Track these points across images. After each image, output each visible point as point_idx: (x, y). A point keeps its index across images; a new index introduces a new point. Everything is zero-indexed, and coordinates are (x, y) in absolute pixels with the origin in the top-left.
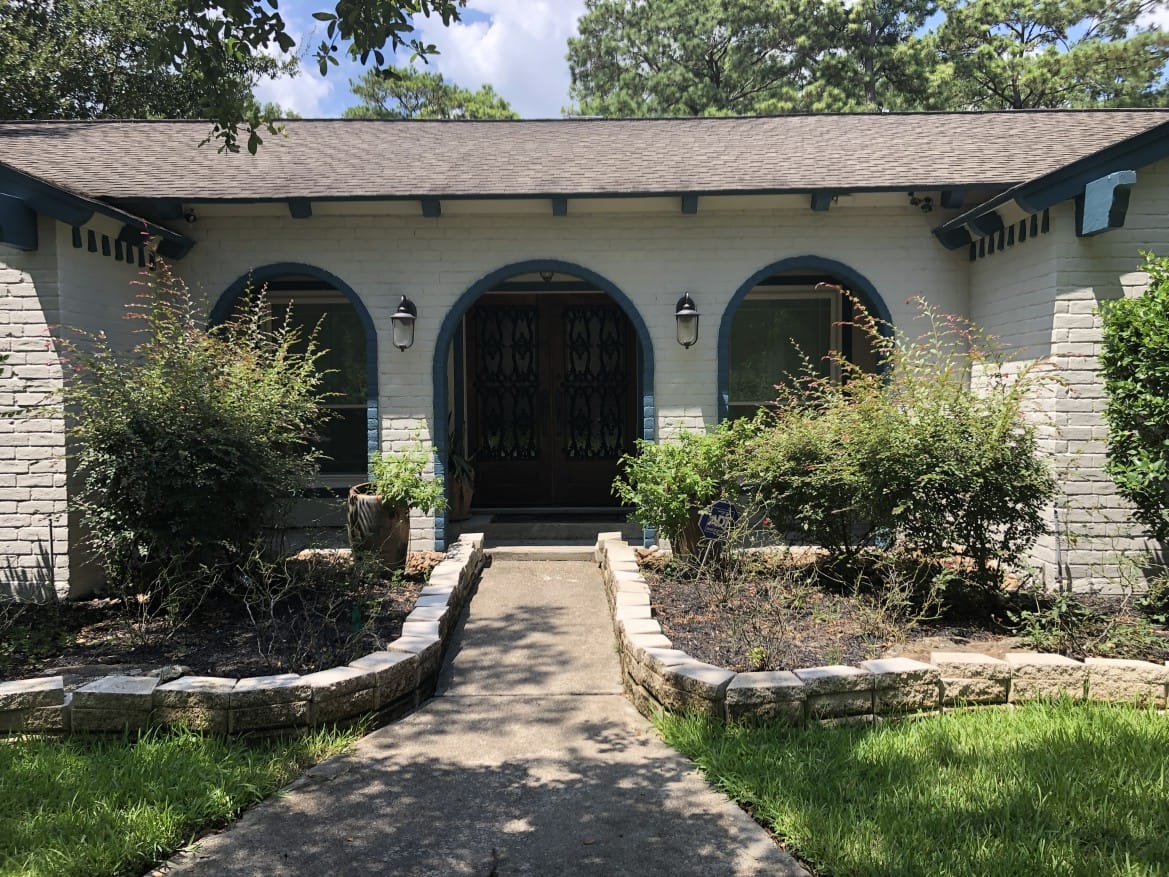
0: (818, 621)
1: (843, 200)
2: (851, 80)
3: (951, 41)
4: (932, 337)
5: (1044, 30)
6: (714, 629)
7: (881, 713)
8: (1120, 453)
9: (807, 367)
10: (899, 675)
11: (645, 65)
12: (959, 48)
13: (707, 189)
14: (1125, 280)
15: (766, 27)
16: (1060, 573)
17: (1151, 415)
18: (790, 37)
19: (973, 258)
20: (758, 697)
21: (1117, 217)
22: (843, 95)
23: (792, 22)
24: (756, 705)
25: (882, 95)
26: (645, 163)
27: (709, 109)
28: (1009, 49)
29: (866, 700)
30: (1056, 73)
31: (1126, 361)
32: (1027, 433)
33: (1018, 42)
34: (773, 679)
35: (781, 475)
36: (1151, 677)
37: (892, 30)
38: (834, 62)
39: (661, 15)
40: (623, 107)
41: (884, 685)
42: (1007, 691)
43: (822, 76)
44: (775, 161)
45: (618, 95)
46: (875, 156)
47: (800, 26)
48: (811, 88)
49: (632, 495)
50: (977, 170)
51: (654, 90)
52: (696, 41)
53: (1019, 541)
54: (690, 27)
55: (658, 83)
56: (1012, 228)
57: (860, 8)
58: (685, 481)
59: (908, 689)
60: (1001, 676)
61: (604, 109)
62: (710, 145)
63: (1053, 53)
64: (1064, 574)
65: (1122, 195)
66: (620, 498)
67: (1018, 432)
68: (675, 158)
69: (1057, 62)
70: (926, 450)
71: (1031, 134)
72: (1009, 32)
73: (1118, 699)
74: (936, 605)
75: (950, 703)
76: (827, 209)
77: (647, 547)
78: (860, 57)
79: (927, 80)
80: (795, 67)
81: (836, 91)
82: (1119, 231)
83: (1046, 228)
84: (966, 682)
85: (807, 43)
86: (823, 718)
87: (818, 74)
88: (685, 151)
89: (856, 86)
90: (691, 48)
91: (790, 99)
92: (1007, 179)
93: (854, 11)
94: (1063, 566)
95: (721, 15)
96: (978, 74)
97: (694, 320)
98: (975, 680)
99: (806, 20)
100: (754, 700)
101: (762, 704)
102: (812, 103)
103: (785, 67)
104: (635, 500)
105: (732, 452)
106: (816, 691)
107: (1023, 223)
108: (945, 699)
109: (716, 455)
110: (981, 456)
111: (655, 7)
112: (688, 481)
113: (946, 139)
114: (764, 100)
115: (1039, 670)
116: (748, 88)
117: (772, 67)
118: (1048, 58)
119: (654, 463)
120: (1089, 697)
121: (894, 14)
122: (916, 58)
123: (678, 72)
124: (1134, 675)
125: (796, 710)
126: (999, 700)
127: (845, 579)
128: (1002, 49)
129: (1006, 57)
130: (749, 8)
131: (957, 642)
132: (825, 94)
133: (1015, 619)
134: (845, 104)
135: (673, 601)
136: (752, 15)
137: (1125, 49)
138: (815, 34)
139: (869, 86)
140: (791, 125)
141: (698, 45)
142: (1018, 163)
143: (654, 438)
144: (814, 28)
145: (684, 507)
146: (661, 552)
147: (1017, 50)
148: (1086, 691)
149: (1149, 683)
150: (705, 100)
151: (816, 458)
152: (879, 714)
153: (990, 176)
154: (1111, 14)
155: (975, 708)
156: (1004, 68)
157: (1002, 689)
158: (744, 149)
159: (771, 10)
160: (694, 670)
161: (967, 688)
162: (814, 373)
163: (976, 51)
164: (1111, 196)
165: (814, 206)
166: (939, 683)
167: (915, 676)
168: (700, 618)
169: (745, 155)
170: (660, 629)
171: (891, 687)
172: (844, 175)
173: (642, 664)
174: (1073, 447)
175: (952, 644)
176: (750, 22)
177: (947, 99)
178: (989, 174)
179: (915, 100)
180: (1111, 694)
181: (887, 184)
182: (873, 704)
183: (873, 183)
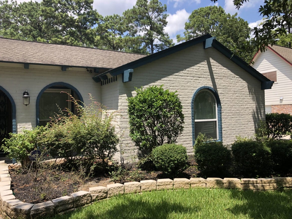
0: (62, 181)
1: (70, 69)
2: (76, 36)
3: (99, 31)
4: (92, 105)
5: (119, 32)
6: (32, 188)
7: (76, 207)
8: (132, 132)
9: (61, 111)
10: (80, 196)
11: (19, 23)
12: (101, 33)
13: (32, 63)
14: (132, 92)
15: (54, 19)
16: (121, 160)
17: (137, 123)
18: (61, 23)
19: (102, 85)
20: (40, 211)
21: (130, 79)
22: (74, 40)
23: (61, 19)
24: (40, 213)
25: (84, 41)
26: (13, 53)
27: (38, 38)
28: (112, 35)
29: (72, 205)
30: (121, 42)
31: (133, 111)
32: (113, 128)
33: (113, 34)
34: (45, 204)
35: (53, 141)
36: (137, 186)
37: (86, 26)
38: (72, 31)
39: (23, 11)
40: (12, 34)
41: (76, 200)
42: (107, 195)
43: (69, 34)
44: (53, 57)
45: (10, 30)
46: (79, 58)
47: (63, 21)
48: (66, 37)
49: (8, 150)
50: (102, 64)
51: (22, 30)
52: (34, 19)
53: (111, 154)
54: (32, 15)
55: (23, 29)
56: (110, 79)
57: (78, 19)
58: (25, 144)
59: (83, 199)
60: (105, 191)
61: (6, 33)
62: (34, 50)
63: (121, 37)
64: (122, 159)
65: (131, 74)
66: (3, 151)
67: (111, 128)
68: (23, 52)
69: (122, 39)
70: (89, 134)
71: (115, 57)
72: (112, 31)
73: (130, 192)
74: (92, 173)
75: (94, 201)
76: (66, 70)
77: (14, 164)
78: (78, 31)
79: (94, 39)
80: (62, 31)
81: (73, 38)
82: (131, 82)
83: (116, 80)
84: (97, 194)
85: (65, 25)
86: (60, 213)
87: (68, 33)
88: (26, 51)
89: (78, 38)
90: (33, 21)
91: (61, 39)
92: (109, 67)
93: (77, 20)
94: (122, 158)
95: (41, 13)
96: (105, 39)
97: (28, 98)
98: (100, 193)
99: (65, 20)
100: (39, 212)
101: (41, 212)
102: (66, 40)
103: (60, 30)
104: (9, 151)
105: (39, 136)
106: (57, 205)
107: (112, 78)
108: (92, 200)
109: (35, 137)
110: (102, 135)
111: (21, 8)
112: (26, 144)
113: (96, 55)
114: (54, 38)
115: (114, 188)
116: (50, 34)
117: (56, 30)
118: (120, 38)
119: (15, 139)
120: (125, 193)
121: (86, 22)
122: (91, 33)
123: (29, 27)
124: (134, 186)
125: (52, 212)
126: (105, 197)
127: (69, 170)
128: (110, 35)
129: (111, 36)
130: (49, 13)
131: (97, 182)
132: (70, 39)
133: (110, 174)
134: (75, 42)
135: (20, 181)
136: (50, 15)
137: (135, 39)
138: (67, 23)
139: (81, 38)
140: (58, 47)
141: (35, 21)
142: (111, 63)
143: (16, 132)
144: (67, 22)
145: (24, 152)
146: (18, 165)
147: (113, 35)
148: (124, 192)
149: (137, 187)
150: (37, 36)
151: (62, 136)
152: (75, 208)
153: (105, 66)
154: (132, 31)
155: (100, 201)
156: (111, 39)
157: (106, 194)
158: (44, 52)
159: (56, 15)
160: (21, 206)
161: (97, 196)
162: (62, 113)
163: (105, 34)
164: (129, 74)
165: (62, 70)
166: (91, 196)
167: (85, 196)
168: (28, 185)
169: (44, 54)
170: (12, 193)
171: (79, 200)
172: (70, 62)
173: (5, 206)
174: (124, 130)
175: (96, 183)
176: (50, 17)
177: (99, 44)
178: (105, 65)
179: (91, 43)
180: (129, 191)
181: (81, 66)
182: (74, 206)
183: (77, 65)
